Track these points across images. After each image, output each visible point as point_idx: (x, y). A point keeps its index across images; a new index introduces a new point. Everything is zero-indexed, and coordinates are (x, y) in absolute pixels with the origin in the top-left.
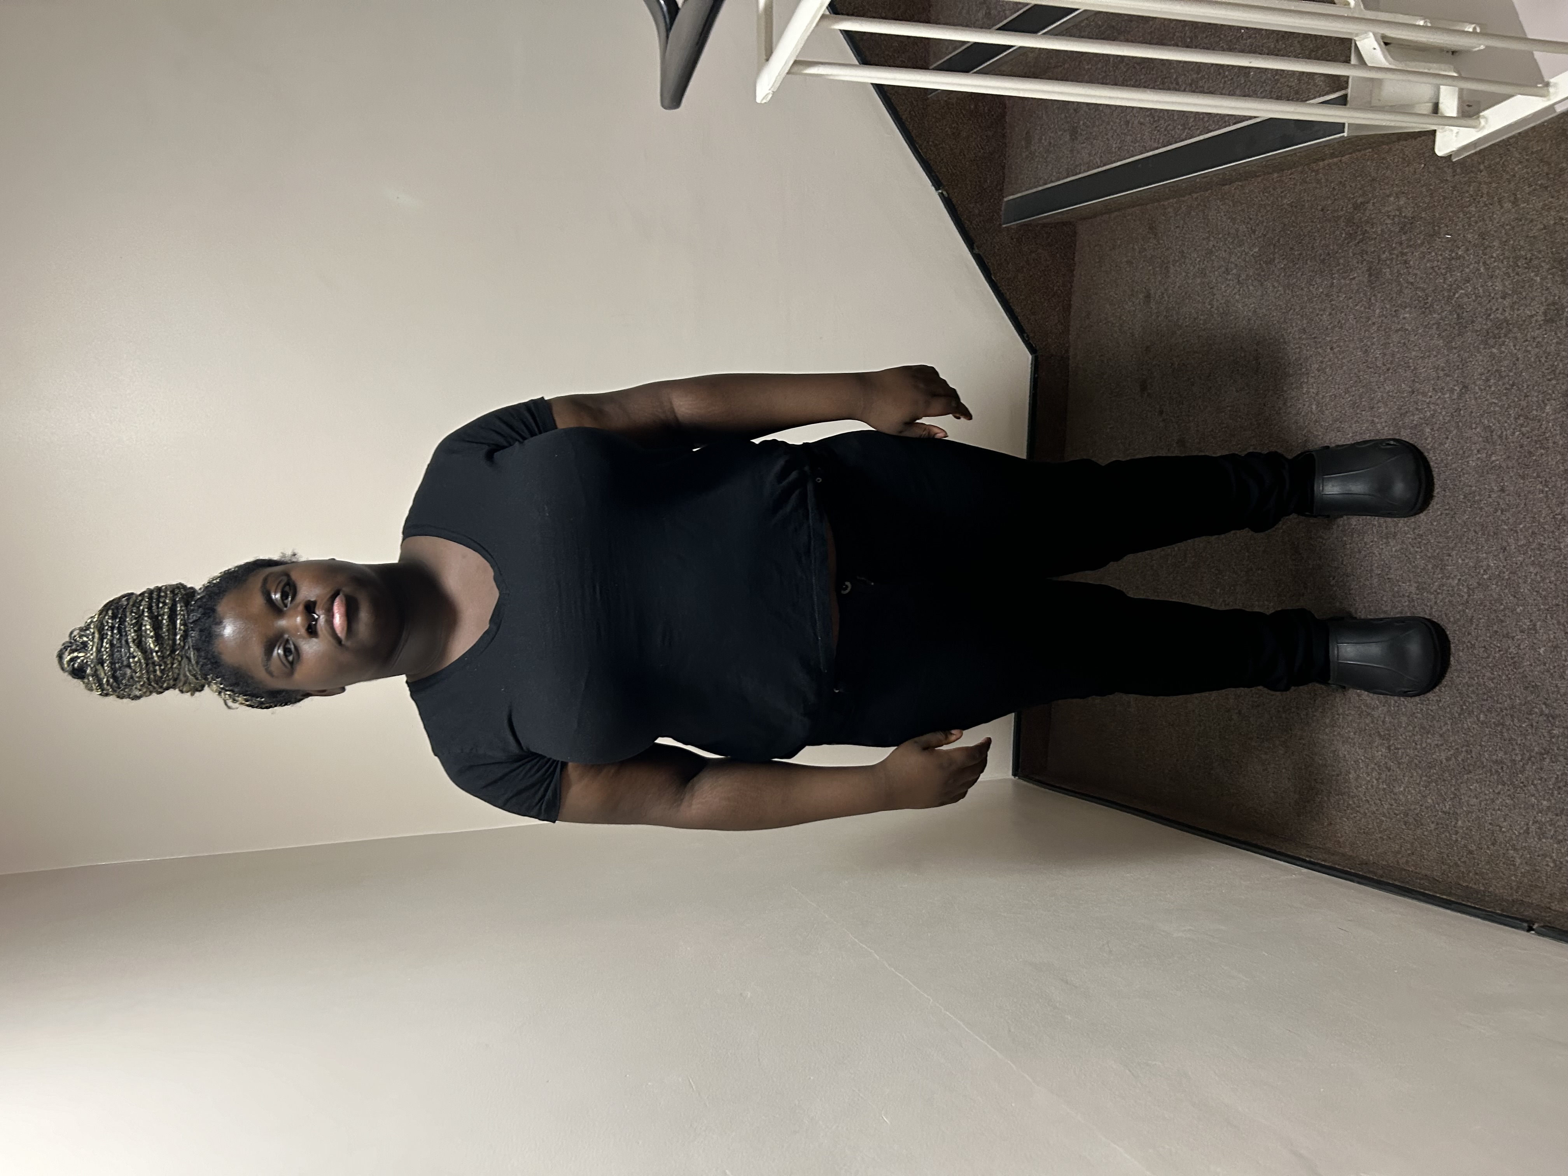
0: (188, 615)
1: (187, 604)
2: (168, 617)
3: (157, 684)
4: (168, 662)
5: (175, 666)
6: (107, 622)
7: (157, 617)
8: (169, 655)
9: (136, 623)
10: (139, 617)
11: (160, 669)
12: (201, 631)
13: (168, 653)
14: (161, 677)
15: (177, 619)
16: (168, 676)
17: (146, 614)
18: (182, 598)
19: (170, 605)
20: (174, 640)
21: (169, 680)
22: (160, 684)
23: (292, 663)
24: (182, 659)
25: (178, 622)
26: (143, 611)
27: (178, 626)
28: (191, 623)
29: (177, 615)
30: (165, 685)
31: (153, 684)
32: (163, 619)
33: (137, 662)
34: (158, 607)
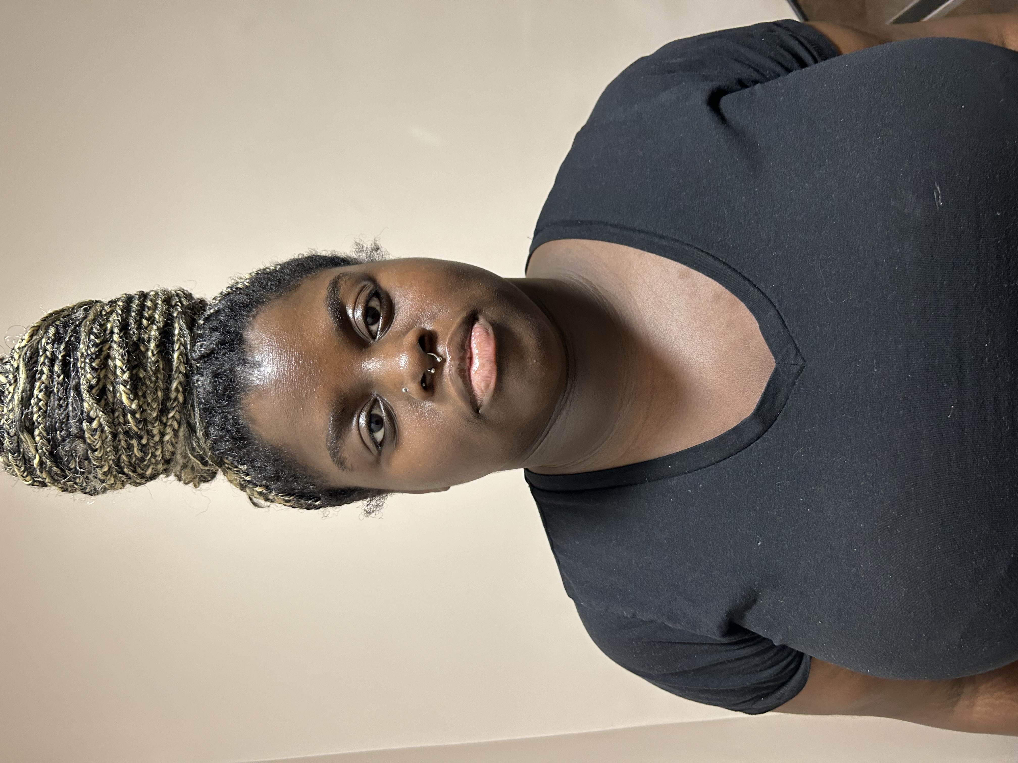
0: (193, 345)
1: (191, 325)
2: (157, 346)
3: (134, 471)
4: (155, 431)
5: (167, 438)
6: (45, 350)
7: (136, 345)
8: (156, 419)
9: (98, 355)
10: (104, 342)
11: (139, 444)
12: (216, 375)
13: (155, 415)
14: (142, 460)
15: (173, 351)
16: (154, 456)
17: (116, 337)
18: (184, 313)
19: (161, 325)
20: (167, 390)
21: (157, 463)
22: (139, 471)
23: (380, 445)
24: (179, 427)
25: (176, 355)
26: (112, 332)
27: (175, 363)
28: (197, 360)
29: (173, 343)
30: (149, 472)
31: (126, 470)
32: (147, 349)
33: (95, 430)
34: (140, 326)
